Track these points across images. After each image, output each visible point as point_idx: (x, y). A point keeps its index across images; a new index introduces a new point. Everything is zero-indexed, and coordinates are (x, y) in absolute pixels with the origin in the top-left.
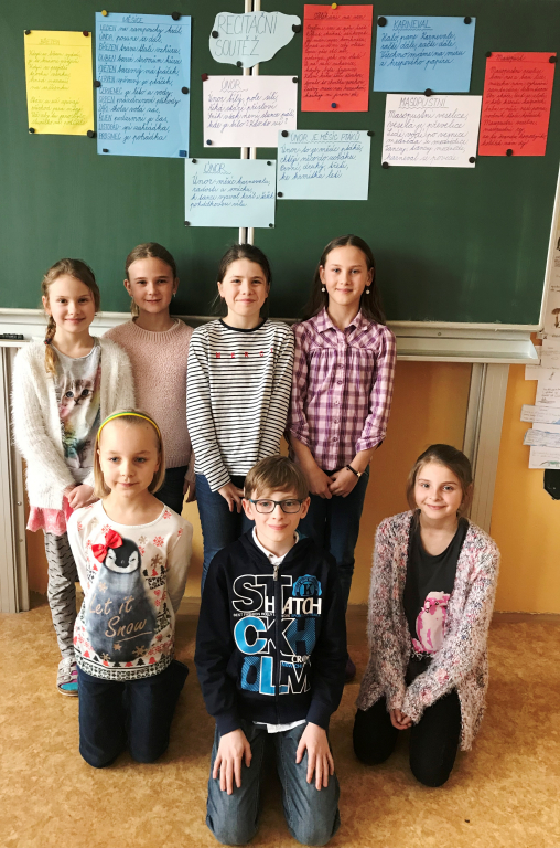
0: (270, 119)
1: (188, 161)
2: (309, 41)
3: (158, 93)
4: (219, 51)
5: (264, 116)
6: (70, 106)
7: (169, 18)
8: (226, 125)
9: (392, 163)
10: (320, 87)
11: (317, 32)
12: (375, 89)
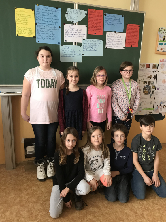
0: (80, 36)
1: (60, 45)
2: (89, 17)
3: (52, 27)
4: (68, 18)
5: (79, 35)
6: (29, 29)
7: (55, 8)
8: (70, 37)
9: (108, 48)
10: (92, 29)
11: (91, 15)
12: (104, 30)
